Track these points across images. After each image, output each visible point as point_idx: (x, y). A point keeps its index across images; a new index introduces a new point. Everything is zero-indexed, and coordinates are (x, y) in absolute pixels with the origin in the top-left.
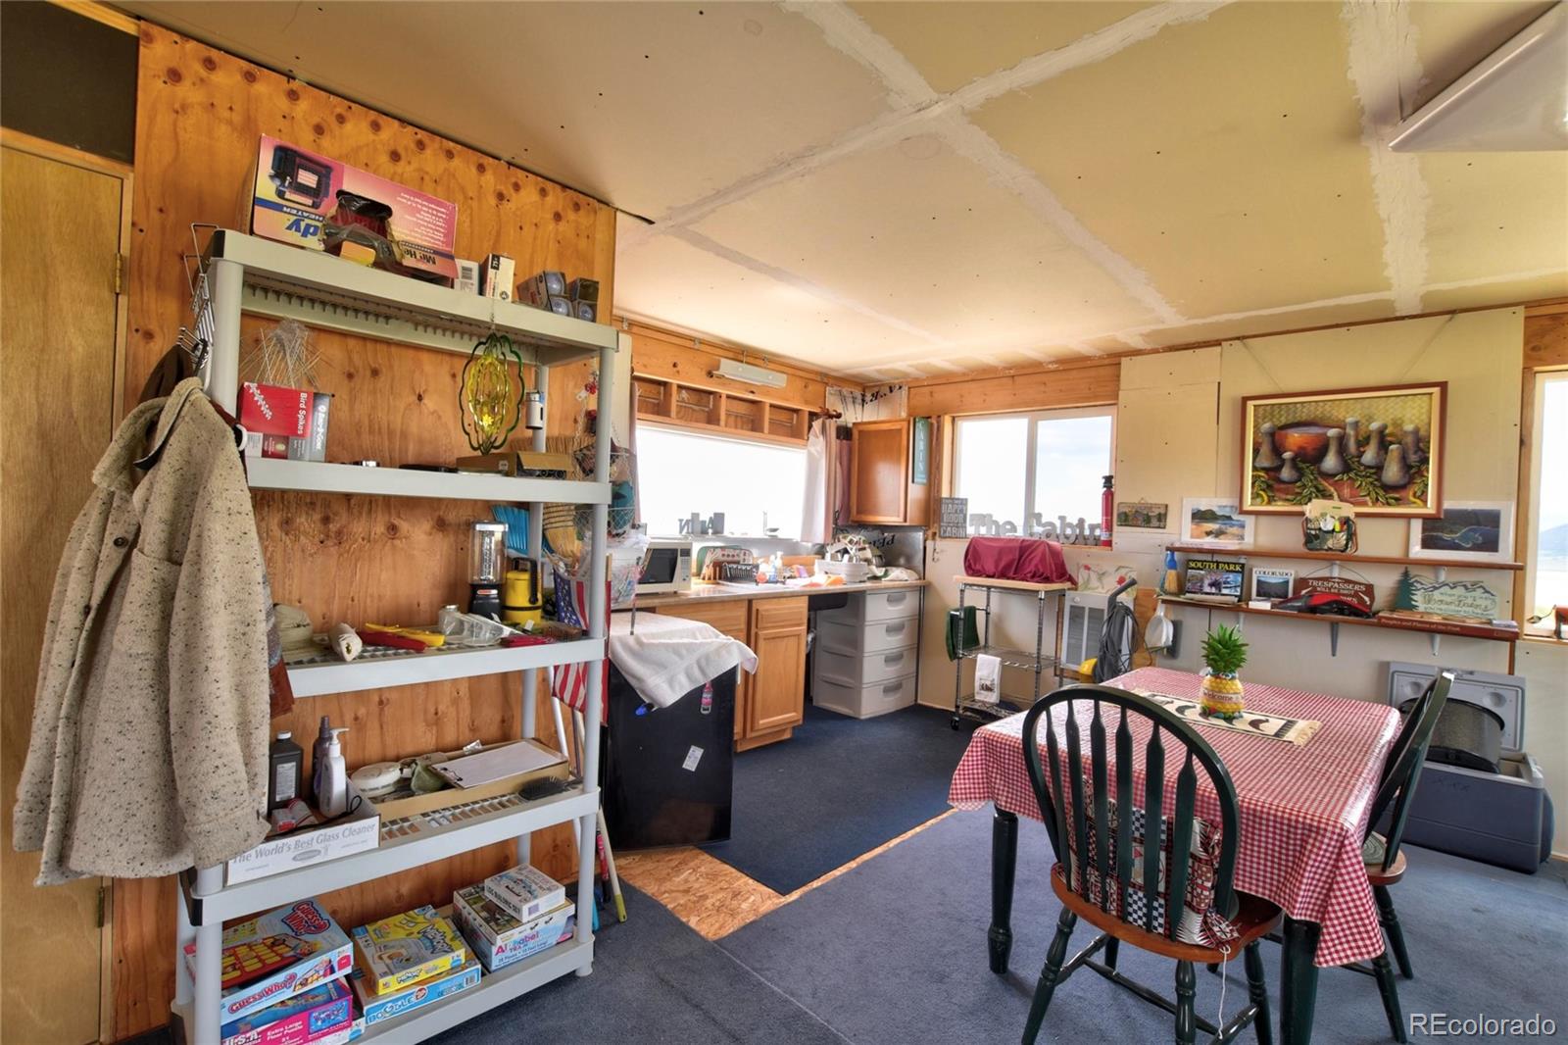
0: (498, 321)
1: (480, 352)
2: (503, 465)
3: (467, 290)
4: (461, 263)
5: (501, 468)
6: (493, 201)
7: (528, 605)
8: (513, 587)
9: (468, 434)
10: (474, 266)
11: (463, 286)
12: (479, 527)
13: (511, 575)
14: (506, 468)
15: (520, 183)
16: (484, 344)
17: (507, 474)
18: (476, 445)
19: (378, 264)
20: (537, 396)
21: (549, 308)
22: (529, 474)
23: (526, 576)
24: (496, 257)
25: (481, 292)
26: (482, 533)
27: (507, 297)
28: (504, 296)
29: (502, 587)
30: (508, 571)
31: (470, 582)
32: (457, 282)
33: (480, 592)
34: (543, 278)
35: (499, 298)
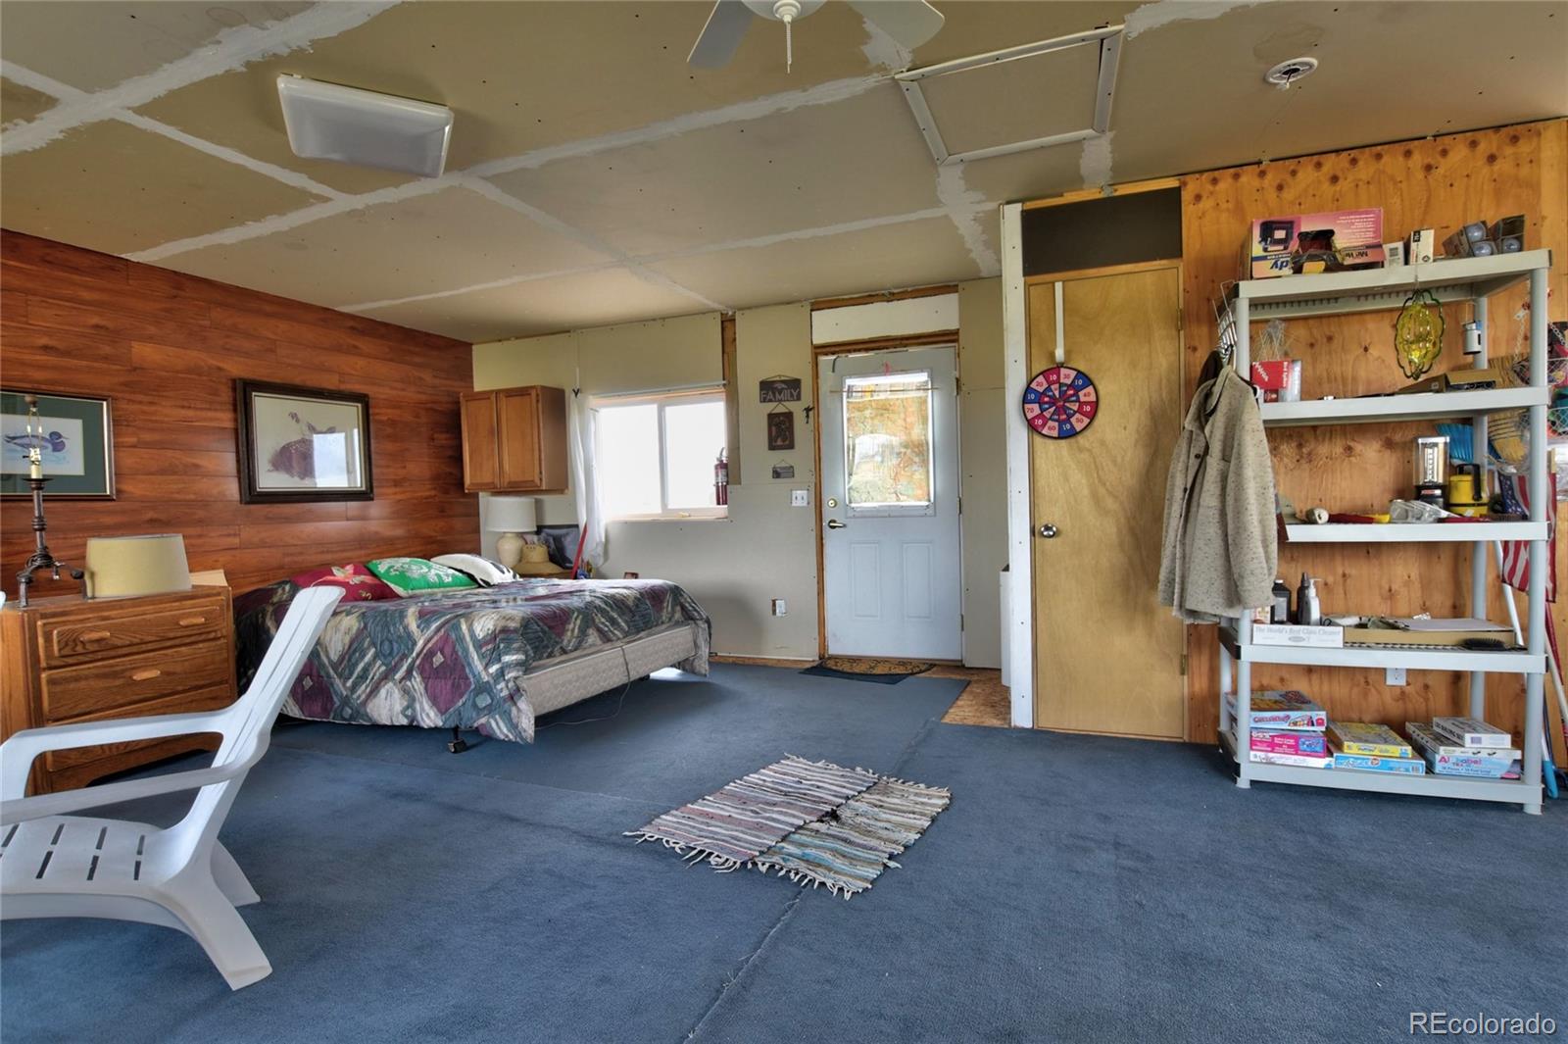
0: (1421, 279)
1: (1409, 303)
2: (1435, 386)
3: (1395, 264)
4: (1387, 247)
5: (1433, 388)
6: (1420, 175)
7: (1472, 502)
8: (1456, 488)
9: (1403, 367)
10: (1400, 245)
11: (1391, 262)
12: (1420, 441)
13: (1454, 478)
14: (1437, 387)
15: (1448, 147)
16: (1411, 299)
17: (1437, 392)
18: (1409, 374)
19: (1328, 270)
20: (1474, 326)
21: (1471, 254)
22: (1458, 388)
23: (1469, 478)
24: (1417, 233)
25: (1407, 262)
26: (1425, 445)
27: (1429, 258)
28: (1426, 259)
29: (1446, 489)
30: (1450, 476)
31: (1414, 484)
32: (1386, 264)
33: (1423, 492)
34: (1464, 231)
35: (1422, 262)
